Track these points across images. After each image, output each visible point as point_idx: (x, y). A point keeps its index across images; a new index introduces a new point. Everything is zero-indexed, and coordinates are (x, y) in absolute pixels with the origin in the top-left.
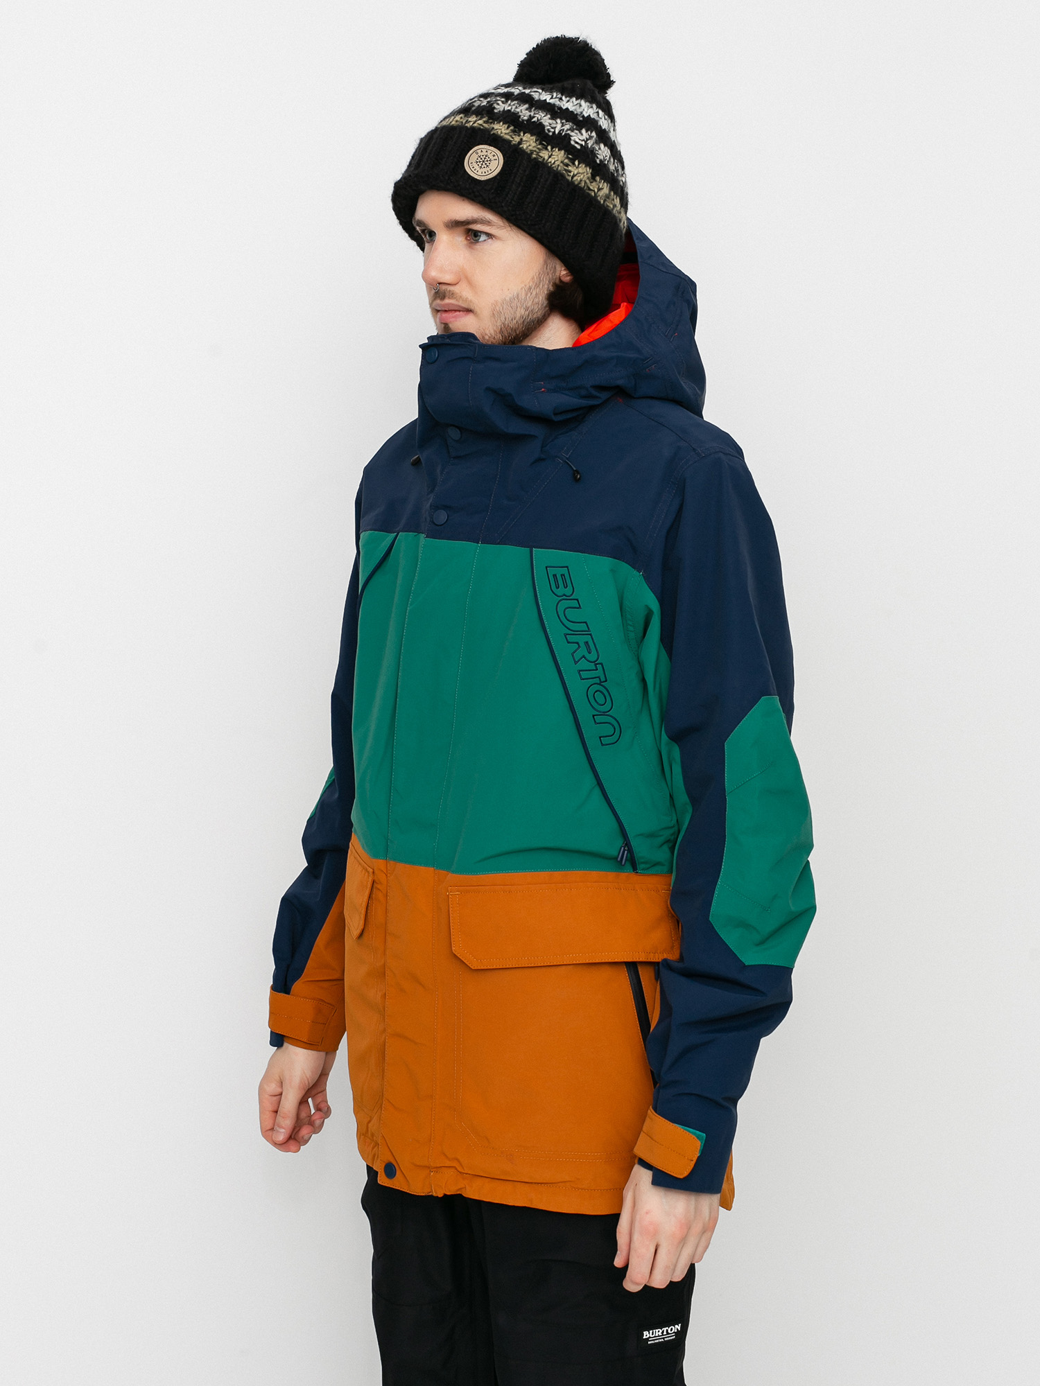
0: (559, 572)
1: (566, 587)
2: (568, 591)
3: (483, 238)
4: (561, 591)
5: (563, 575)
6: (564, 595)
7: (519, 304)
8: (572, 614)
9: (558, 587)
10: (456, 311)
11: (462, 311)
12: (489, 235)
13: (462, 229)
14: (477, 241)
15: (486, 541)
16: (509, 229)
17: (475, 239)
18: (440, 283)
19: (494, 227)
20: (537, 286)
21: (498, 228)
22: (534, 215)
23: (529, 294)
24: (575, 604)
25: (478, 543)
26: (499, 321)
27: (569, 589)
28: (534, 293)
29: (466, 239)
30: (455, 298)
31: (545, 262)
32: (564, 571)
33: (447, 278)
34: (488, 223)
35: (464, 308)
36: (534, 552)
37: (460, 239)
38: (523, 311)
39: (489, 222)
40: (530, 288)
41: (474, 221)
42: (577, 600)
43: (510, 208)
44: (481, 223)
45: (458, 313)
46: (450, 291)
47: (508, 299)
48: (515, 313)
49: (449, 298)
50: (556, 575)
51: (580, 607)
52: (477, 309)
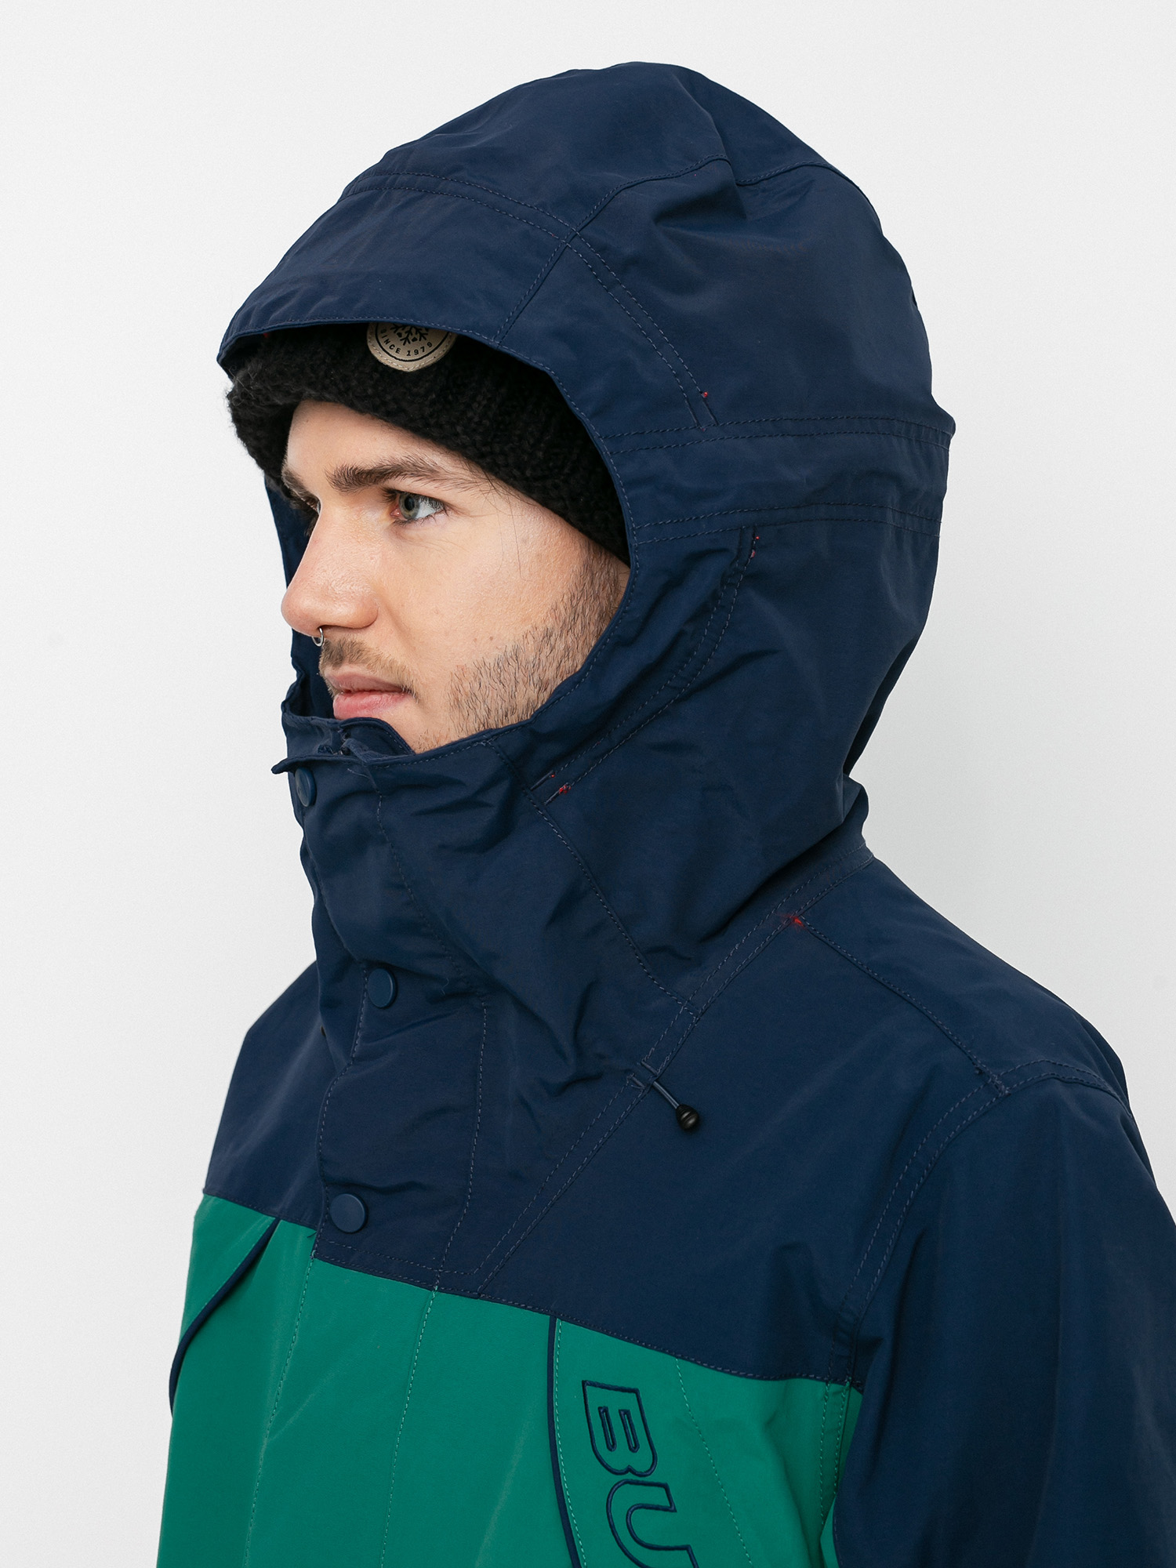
0: (616, 1403)
1: (634, 1449)
2: (641, 1461)
3: (424, 510)
4: (620, 1457)
5: (625, 1414)
6: (629, 1470)
7: (520, 675)
8: (650, 1526)
9: (611, 1446)
10: (372, 691)
11: (387, 691)
12: (441, 505)
13: (372, 492)
14: (412, 519)
15: (450, 1287)
16: (486, 486)
17: (407, 514)
18: (324, 627)
19: (448, 484)
20: (567, 627)
21: (457, 486)
22: (540, 454)
23: (546, 650)
24: (658, 1497)
25: (431, 1289)
26: (472, 717)
27: (645, 1455)
28: (560, 646)
29: (391, 514)
30: (364, 662)
31: (587, 567)
32: (629, 1402)
33: (341, 612)
34: (432, 474)
35: (391, 685)
36: (558, 1331)
37: (376, 517)
38: (532, 693)
39: (432, 471)
40: (548, 635)
41: (397, 471)
42: (666, 1487)
43: (478, 438)
44: (413, 475)
45: (375, 698)
46: (353, 644)
47: (490, 661)
48: (513, 697)
49: (351, 662)
50: (606, 1410)
51: (670, 1509)
52: (417, 687)
